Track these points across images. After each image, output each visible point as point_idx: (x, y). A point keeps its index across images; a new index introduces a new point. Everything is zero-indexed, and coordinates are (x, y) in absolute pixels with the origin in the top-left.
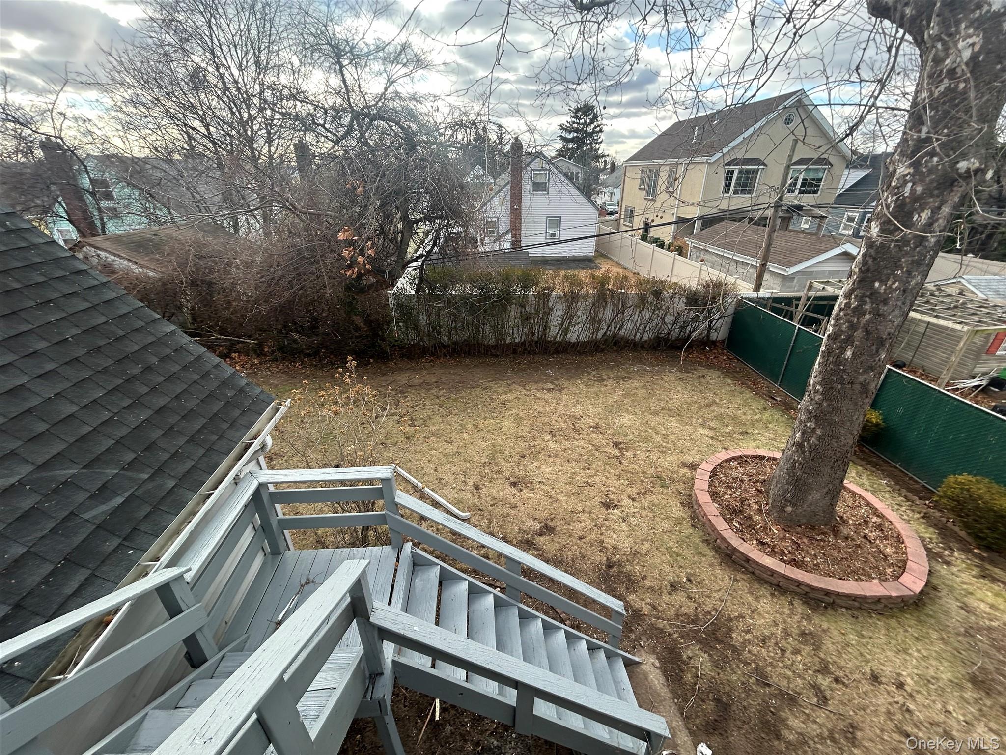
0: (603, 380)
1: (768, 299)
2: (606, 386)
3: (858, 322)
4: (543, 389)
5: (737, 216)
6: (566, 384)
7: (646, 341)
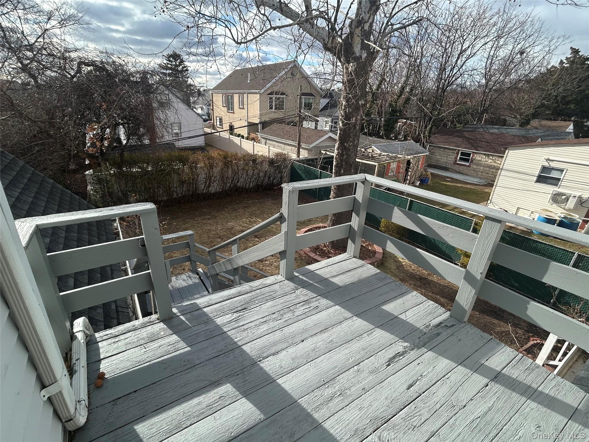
0: (236, 210)
1: (304, 160)
2: (239, 212)
3: (343, 159)
4: (205, 219)
5: (280, 121)
6: (217, 214)
7: (252, 188)
